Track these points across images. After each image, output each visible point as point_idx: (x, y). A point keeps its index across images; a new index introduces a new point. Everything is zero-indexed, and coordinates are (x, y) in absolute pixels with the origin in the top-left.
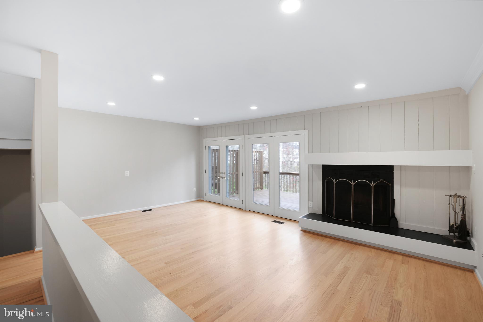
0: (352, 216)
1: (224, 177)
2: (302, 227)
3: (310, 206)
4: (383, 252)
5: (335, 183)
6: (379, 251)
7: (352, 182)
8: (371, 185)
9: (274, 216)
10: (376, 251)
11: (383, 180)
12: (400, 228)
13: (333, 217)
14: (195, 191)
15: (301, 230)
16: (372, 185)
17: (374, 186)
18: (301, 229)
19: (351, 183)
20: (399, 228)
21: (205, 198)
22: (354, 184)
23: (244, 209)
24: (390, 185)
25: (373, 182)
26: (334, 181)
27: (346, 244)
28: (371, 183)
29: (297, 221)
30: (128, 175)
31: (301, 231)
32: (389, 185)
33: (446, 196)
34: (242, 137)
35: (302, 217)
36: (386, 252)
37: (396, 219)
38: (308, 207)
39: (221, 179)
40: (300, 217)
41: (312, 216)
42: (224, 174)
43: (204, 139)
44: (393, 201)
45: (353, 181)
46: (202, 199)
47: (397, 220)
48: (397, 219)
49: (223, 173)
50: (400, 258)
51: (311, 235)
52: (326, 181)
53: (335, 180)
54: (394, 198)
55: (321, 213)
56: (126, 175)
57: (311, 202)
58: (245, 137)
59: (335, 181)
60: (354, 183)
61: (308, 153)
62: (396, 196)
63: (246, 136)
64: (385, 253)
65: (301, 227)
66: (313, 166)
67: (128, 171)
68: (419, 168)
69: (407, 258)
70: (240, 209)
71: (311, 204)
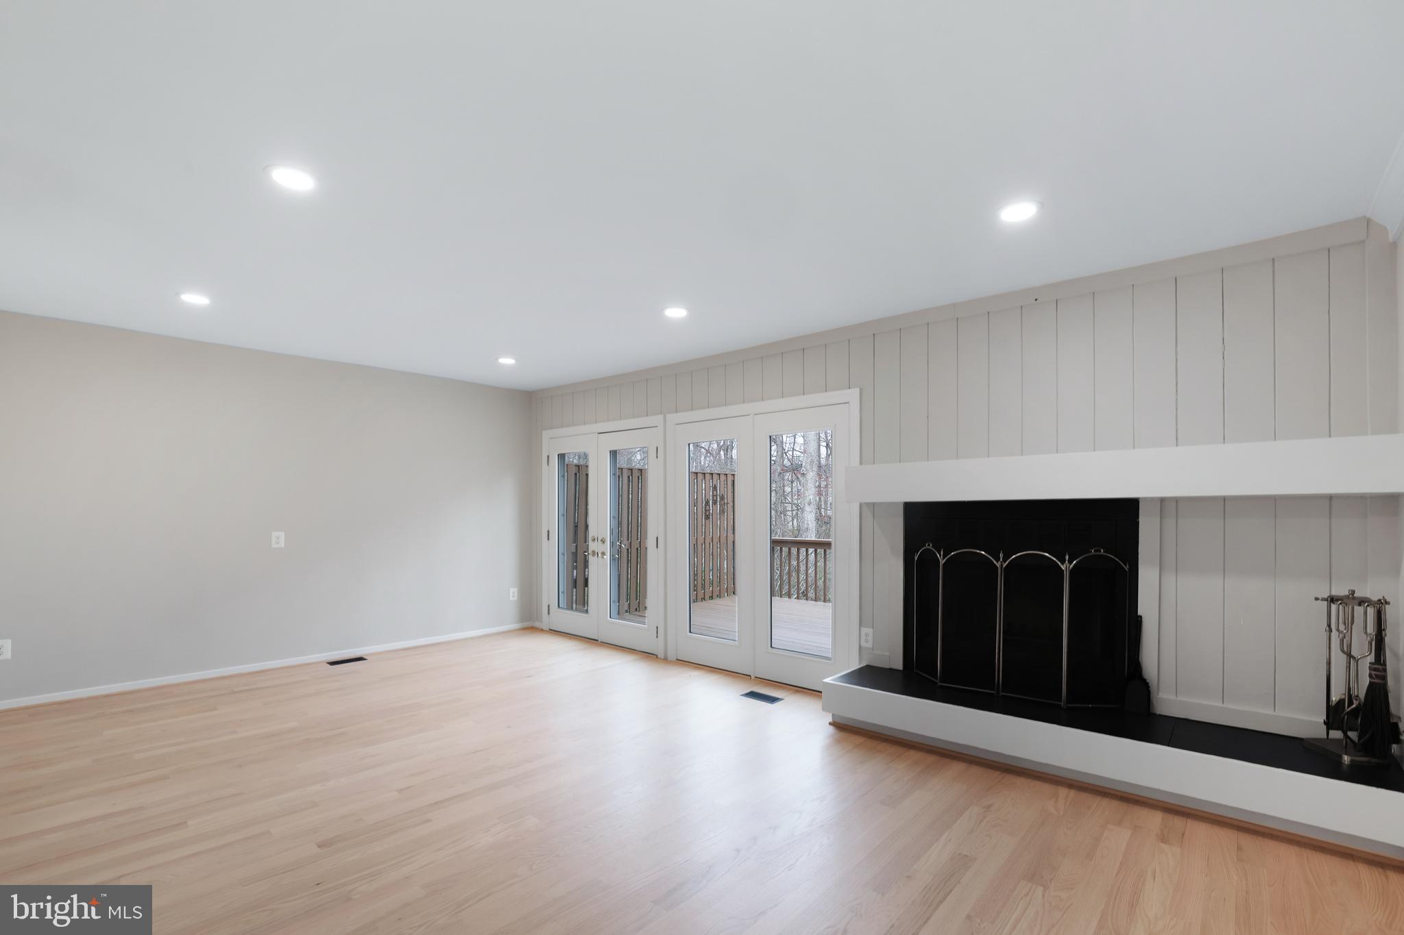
0: (999, 676)
1: (603, 554)
2: (833, 715)
3: (864, 644)
4: (1099, 798)
5: (942, 562)
6: (1084, 796)
7: (998, 560)
8: (1062, 567)
9: (753, 677)
10: (1072, 793)
11: (1102, 551)
12: (1158, 713)
13: (936, 678)
14: (516, 598)
15: (830, 724)
17: (1072, 572)
18: (831, 720)
19: (995, 562)
20: (1155, 714)
21: (545, 623)
22: (1005, 565)
23: (661, 655)
24: (1127, 568)
25: (1067, 557)
26: (940, 556)
27: (975, 770)
28: (1063, 563)
29: (815, 693)
30: (282, 545)
31: (832, 727)
32: (1124, 569)
33: (1317, 599)
34: (657, 420)
35: (833, 680)
36: (1107, 799)
37: (1145, 685)
38: (858, 646)
39: (592, 559)
40: (828, 680)
41: (870, 676)
42: (603, 541)
43: (544, 432)
44: (1138, 621)
45: (1001, 555)
46: (537, 624)
47: (1149, 687)
48: (1150, 685)
49: (599, 539)
50: (1155, 820)
51: (860, 740)
52: (916, 558)
53: (942, 553)
54: (1141, 611)
55: (898, 664)
56: (274, 545)
57: (869, 631)
58: (665, 422)
59: (944, 558)
60: (1005, 560)
61: (861, 464)
62: (1146, 605)
63: (669, 416)
64: (1105, 802)
65: (831, 715)
66: (870, 510)
67: (283, 533)
68: (1224, 505)
69: (1178, 822)
70: (648, 656)
71: (867, 635)
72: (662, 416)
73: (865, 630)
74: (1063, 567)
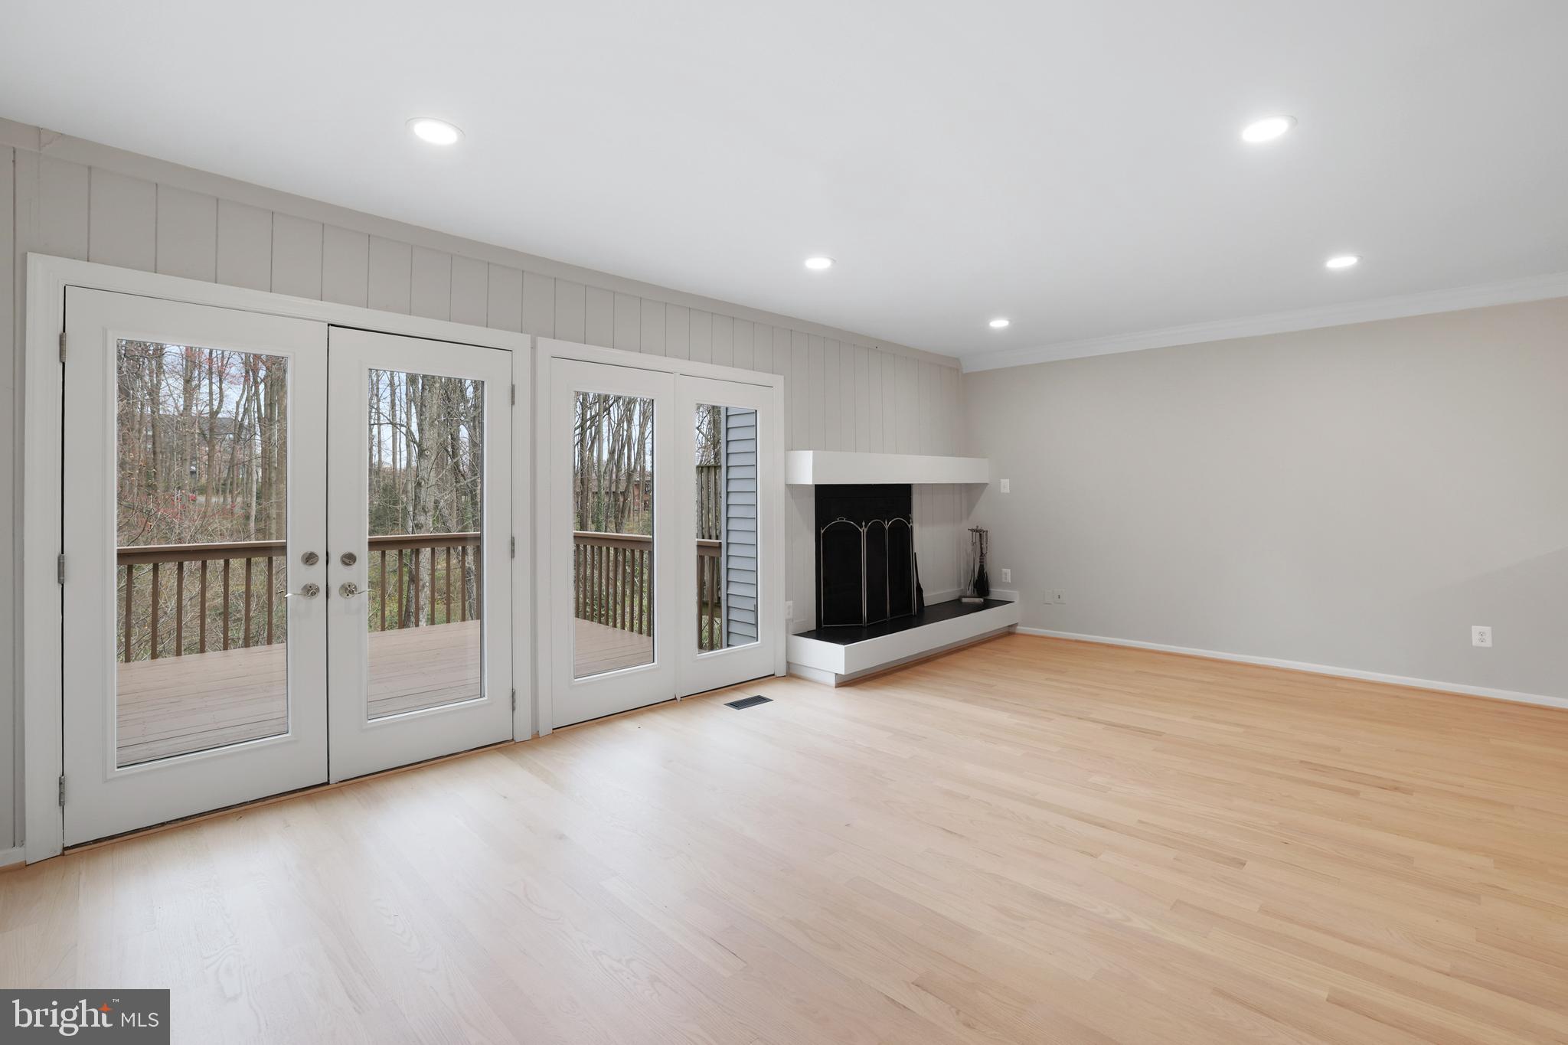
9: (680, 699)
20: (924, 607)
23: (525, 735)
32: (908, 526)
34: (519, 341)
38: (785, 620)
42: (348, 561)
43: (34, 259)
49: (333, 558)
52: (822, 532)
55: (814, 627)
57: (791, 603)
70: (498, 747)
73: (788, 604)
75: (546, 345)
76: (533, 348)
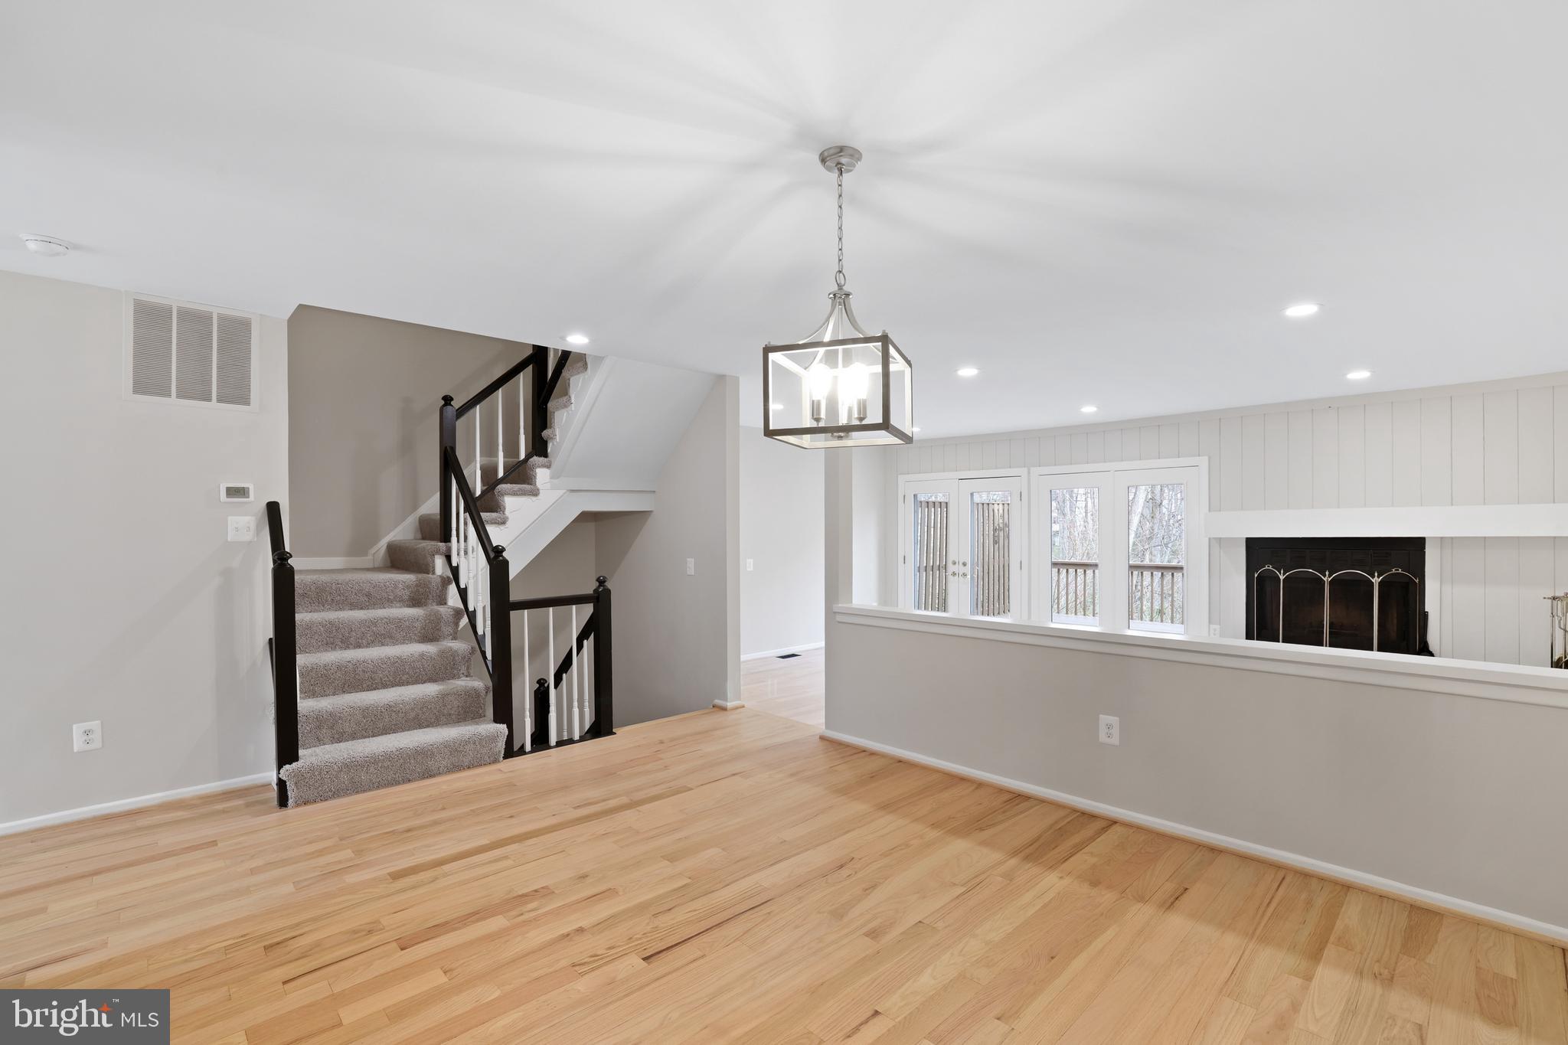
1: (965, 575)
5: (1282, 577)
7: (1325, 576)
11: (1400, 570)
16: (1376, 580)
17: (1380, 584)
19: (1323, 577)
22: (1330, 579)
24: (1417, 581)
25: (1376, 574)
26: (1280, 573)
28: (1373, 577)
32: (1415, 581)
33: (1544, 598)
34: (1023, 471)
39: (954, 579)
42: (965, 565)
43: (900, 476)
44: (1425, 616)
45: (1327, 573)
49: (962, 563)
52: (1256, 576)
53: (1282, 571)
54: (1426, 610)
57: (1217, 627)
59: (1284, 575)
60: (1332, 578)
61: (1210, 511)
62: (1431, 605)
63: (1032, 469)
66: (1219, 543)
68: (1485, 542)
71: (1215, 630)
72: (1026, 469)
73: (1213, 627)
74: (1373, 581)
75: (1035, 471)
76: (1029, 473)
